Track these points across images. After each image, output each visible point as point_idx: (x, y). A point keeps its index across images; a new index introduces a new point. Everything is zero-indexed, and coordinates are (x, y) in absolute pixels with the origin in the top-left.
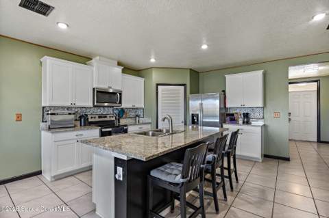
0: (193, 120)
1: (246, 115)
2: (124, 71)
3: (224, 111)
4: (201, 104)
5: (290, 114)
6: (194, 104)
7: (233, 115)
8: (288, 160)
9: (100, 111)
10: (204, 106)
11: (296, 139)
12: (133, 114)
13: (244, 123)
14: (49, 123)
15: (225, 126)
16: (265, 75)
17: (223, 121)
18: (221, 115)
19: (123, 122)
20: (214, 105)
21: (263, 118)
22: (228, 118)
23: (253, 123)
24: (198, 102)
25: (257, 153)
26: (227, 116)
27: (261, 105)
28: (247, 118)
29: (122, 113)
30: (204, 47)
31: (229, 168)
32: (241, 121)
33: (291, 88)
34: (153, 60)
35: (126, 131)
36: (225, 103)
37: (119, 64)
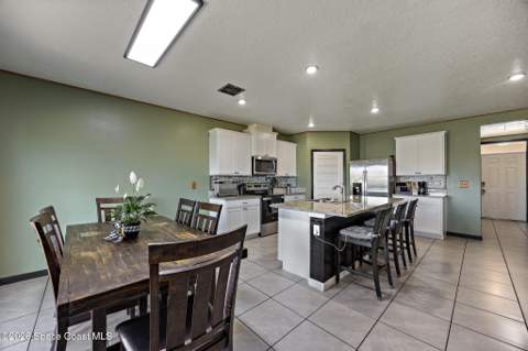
0: (355, 190)
1: (423, 185)
2: (279, 138)
3: (393, 180)
4: (365, 172)
5: (483, 184)
6: (356, 172)
7: (404, 184)
8: (480, 238)
9: (255, 180)
10: (368, 174)
11: (494, 217)
12: (284, 183)
13: (419, 193)
14: (217, 191)
15: (394, 196)
16: (447, 137)
17: (392, 192)
18: (391, 184)
19: (277, 191)
20: (382, 172)
21: (445, 188)
22: (398, 188)
23: (431, 194)
24: (361, 169)
25: (438, 230)
26: (397, 185)
27: (442, 171)
28: (423, 188)
29: (274, 182)
30: (375, 110)
31: (407, 242)
32: (415, 193)
33: (485, 150)
34: (311, 125)
35: (283, 201)
36: (394, 171)
37: (274, 130)
